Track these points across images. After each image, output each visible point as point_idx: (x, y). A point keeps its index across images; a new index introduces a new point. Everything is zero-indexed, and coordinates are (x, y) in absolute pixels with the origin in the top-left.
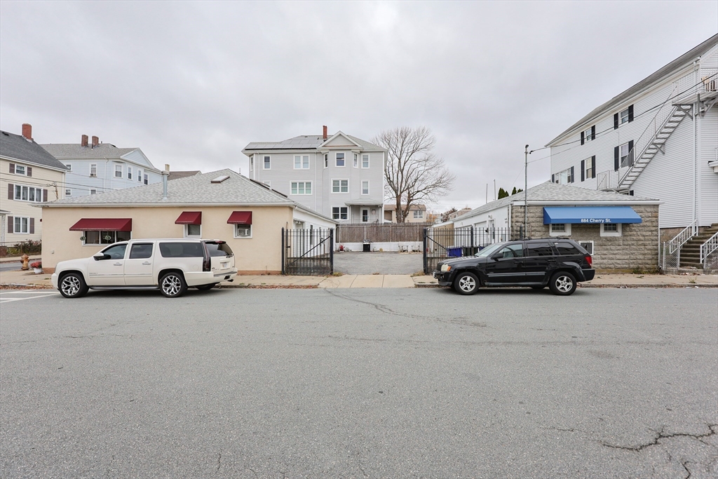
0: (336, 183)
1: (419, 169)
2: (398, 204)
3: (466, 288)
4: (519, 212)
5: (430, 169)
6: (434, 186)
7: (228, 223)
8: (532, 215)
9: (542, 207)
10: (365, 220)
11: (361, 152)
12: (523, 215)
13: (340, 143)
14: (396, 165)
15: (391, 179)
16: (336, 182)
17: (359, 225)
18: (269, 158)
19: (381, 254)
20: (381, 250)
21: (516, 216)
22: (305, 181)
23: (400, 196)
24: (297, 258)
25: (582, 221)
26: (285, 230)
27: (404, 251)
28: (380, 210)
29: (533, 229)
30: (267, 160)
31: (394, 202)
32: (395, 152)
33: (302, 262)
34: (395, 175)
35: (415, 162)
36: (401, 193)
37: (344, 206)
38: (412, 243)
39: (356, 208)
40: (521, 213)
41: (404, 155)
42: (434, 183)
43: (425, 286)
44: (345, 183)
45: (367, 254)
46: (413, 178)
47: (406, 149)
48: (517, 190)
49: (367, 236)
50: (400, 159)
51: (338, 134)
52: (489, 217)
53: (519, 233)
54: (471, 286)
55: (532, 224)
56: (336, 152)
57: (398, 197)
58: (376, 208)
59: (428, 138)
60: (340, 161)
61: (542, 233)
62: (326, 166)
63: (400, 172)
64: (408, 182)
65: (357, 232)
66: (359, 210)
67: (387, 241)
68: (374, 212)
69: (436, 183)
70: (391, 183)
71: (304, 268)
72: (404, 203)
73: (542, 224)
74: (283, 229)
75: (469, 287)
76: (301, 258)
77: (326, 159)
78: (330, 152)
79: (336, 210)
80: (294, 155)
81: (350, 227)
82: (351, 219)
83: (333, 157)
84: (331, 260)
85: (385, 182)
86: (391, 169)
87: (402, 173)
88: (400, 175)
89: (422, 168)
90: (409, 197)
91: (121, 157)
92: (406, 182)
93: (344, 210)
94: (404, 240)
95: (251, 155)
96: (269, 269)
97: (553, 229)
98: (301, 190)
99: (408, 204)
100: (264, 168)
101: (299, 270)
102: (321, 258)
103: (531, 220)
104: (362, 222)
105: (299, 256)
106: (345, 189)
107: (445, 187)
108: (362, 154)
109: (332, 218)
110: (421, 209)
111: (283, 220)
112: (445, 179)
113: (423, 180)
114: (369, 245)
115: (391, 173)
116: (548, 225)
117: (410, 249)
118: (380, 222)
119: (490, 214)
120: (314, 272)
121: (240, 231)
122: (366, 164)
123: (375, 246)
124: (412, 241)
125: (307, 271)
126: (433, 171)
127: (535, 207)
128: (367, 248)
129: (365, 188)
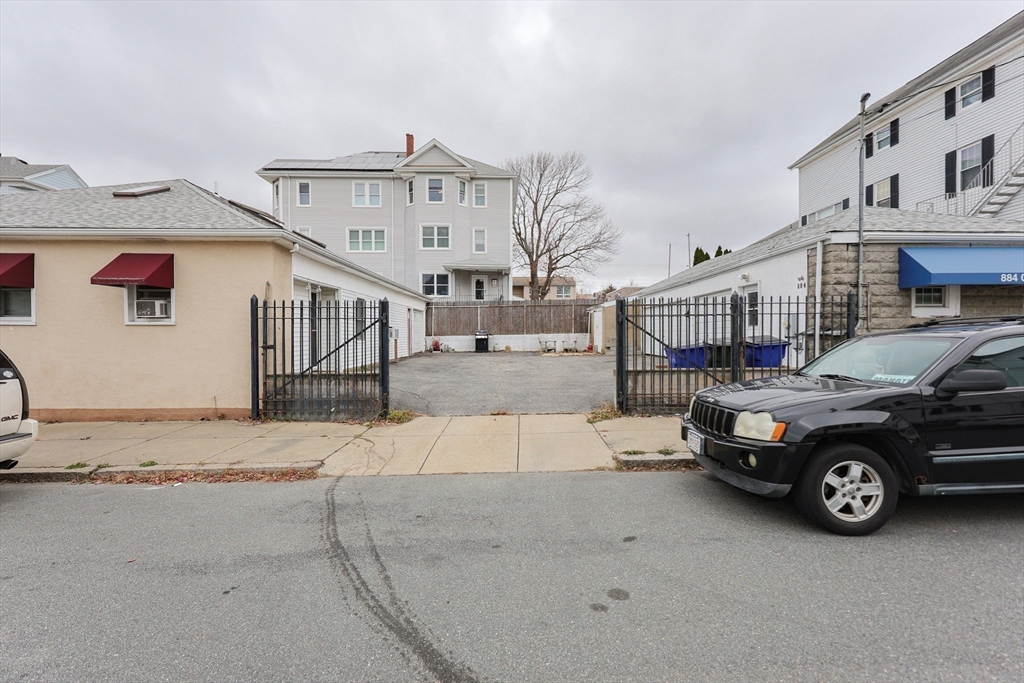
0: (429, 232)
1: (567, 220)
2: (534, 275)
3: (847, 509)
4: (842, 259)
5: (585, 219)
6: (588, 247)
7: (93, 281)
8: (874, 266)
9: (895, 249)
10: (479, 295)
11: (472, 179)
12: (852, 266)
13: (434, 161)
14: (529, 214)
15: (523, 236)
16: (428, 230)
17: (468, 303)
18: (307, 185)
19: (507, 358)
20: (508, 348)
21: (837, 269)
22: (373, 228)
23: (537, 260)
24: (293, 376)
25: (1004, 279)
26: (260, 304)
27: (549, 350)
28: (505, 278)
29: (875, 299)
30: (304, 188)
31: (527, 273)
32: (528, 193)
33: (306, 387)
34: (529, 230)
35: (559, 208)
36: (538, 257)
37: (442, 272)
38: (562, 336)
39: (463, 275)
40: (848, 261)
41: (543, 197)
42: (589, 241)
43: (646, 465)
44: (443, 231)
45: (482, 358)
46: (556, 234)
47: (546, 188)
48: (723, 250)
49: (482, 324)
50: (536, 204)
51: (432, 144)
52: (744, 277)
53: (845, 309)
54: (866, 500)
55: (874, 289)
56: (427, 178)
57: (533, 265)
58: (498, 275)
59: (579, 170)
60: (435, 191)
61: (894, 310)
62: (411, 202)
63: (536, 225)
64: (550, 239)
65: (464, 318)
66: (470, 279)
67: (518, 333)
68: (495, 282)
69: (593, 242)
70: (522, 241)
71: (311, 402)
72: (542, 274)
73: (895, 288)
74: (254, 302)
75: (857, 504)
76: (302, 375)
77: (411, 190)
78: (418, 177)
79: (429, 279)
80: (354, 182)
81: (453, 307)
82: (455, 294)
83: (422, 185)
84: (383, 379)
85: (513, 239)
86: (521, 219)
87: (539, 225)
88: (536, 230)
89: (571, 218)
90: (550, 264)
91: (26, 179)
92: (546, 241)
93: (443, 279)
94: (548, 331)
95: (275, 181)
96: (223, 404)
97: (919, 300)
98: (367, 244)
99: (549, 275)
100: (298, 204)
101: (298, 406)
102: (357, 377)
103: (871, 278)
104: (474, 299)
105: (297, 371)
106: (443, 243)
107: (606, 248)
108: (474, 182)
109: (421, 291)
110: (569, 284)
111: (257, 275)
112: (606, 236)
113: (571, 237)
114: (486, 340)
115: (522, 225)
116: (909, 290)
117: (559, 347)
118: (505, 299)
119: (745, 271)
120: (338, 412)
121: (140, 307)
122: (480, 200)
123: (498, 341)
124: (562, 332)
125: (320, 410)
126: (587, 224)
127: (879, 248)
128: (482, 346)
129: (480, 242)
